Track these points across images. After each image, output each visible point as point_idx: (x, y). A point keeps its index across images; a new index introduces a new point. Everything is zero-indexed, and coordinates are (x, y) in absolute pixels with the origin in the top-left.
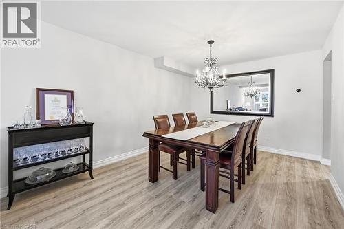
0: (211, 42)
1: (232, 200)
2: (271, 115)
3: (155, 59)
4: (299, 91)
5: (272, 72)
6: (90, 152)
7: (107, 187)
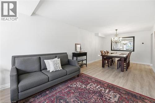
0: (116, 30)
1: (127, 70)
2: (134, 51)
3: (95, 34)
4: (143, 43)
5: (134, 37)
6: (86, 60)
7: (92, 69)
